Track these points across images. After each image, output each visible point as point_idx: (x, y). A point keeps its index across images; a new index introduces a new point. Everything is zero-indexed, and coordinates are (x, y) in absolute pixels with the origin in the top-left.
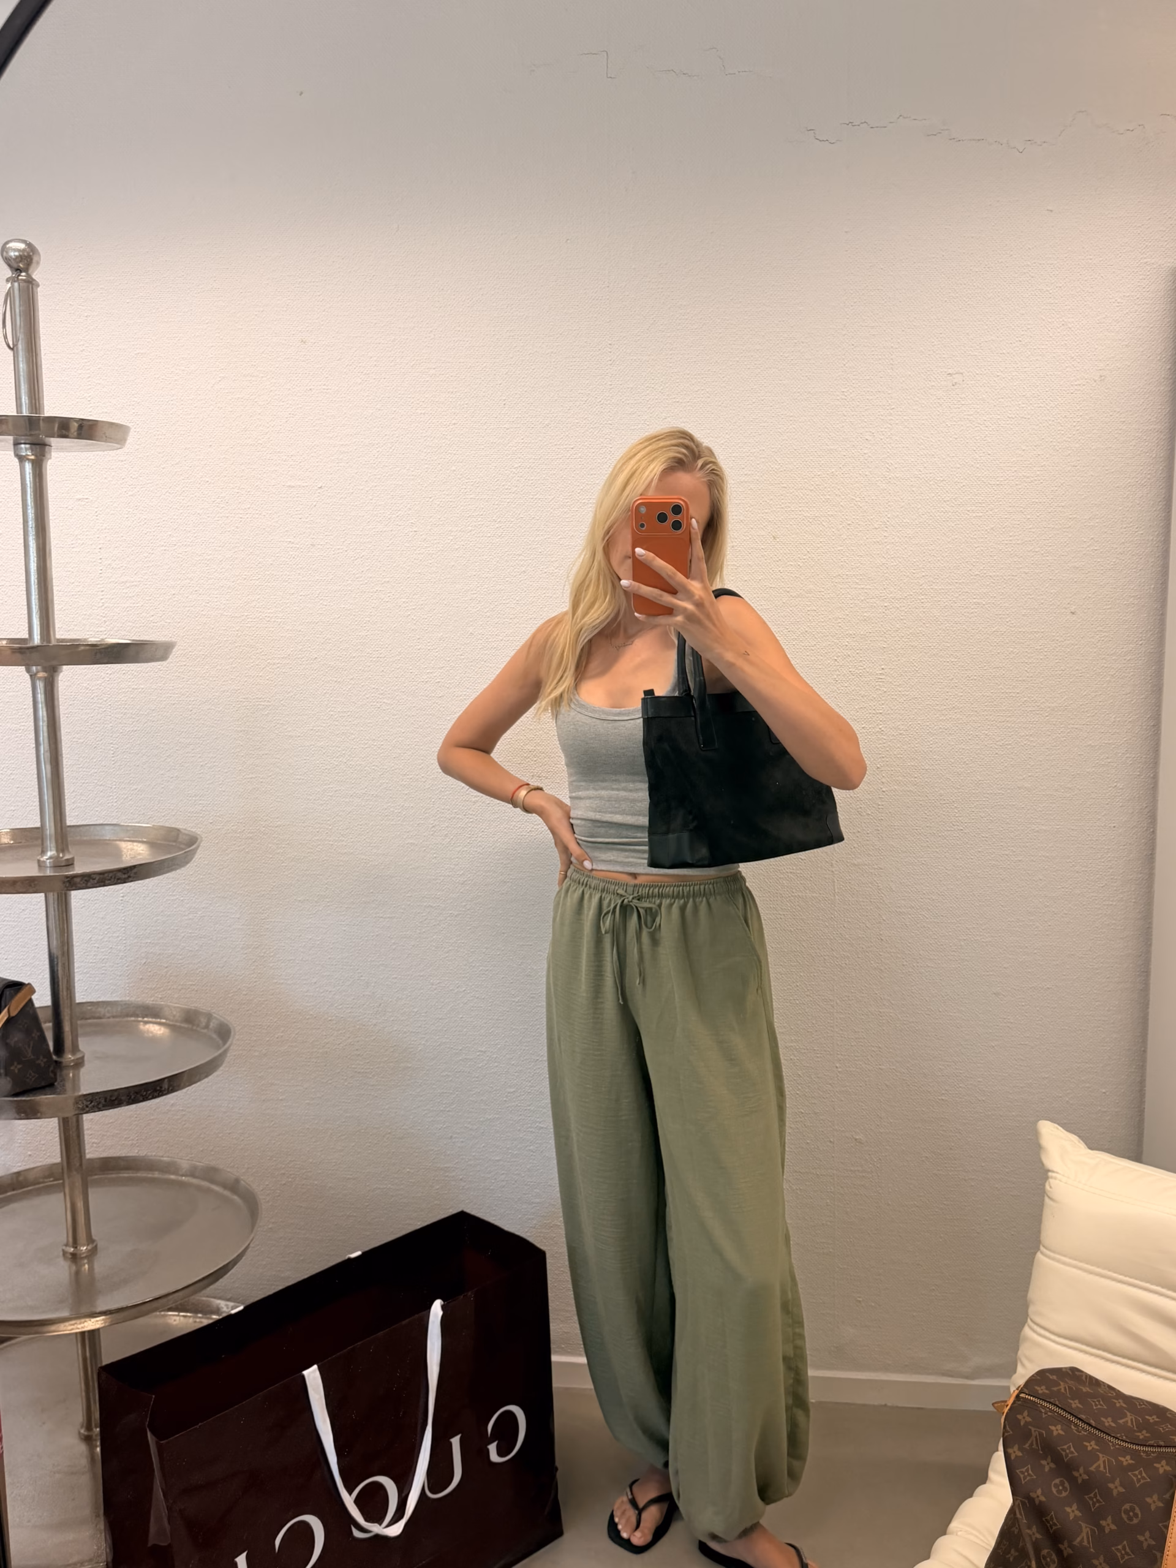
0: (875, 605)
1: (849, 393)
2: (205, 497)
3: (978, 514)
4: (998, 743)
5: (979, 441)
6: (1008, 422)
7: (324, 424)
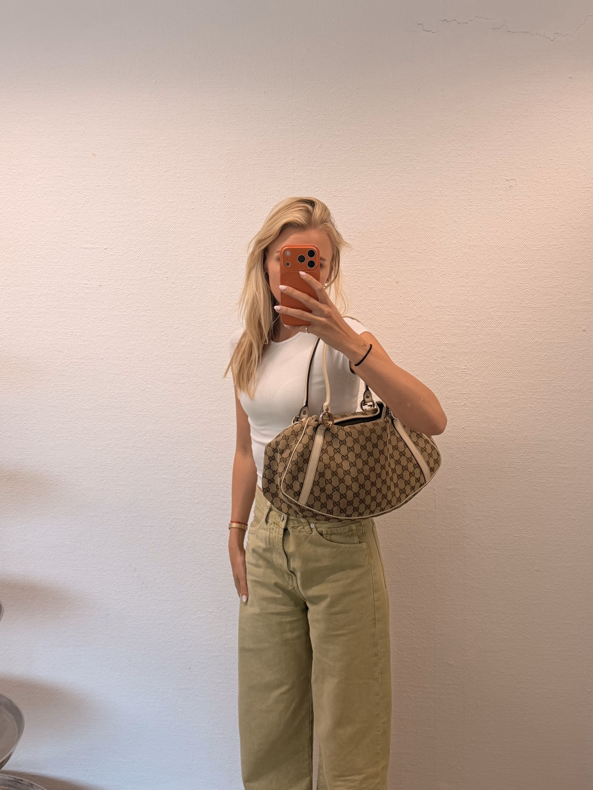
0: (461, 325)
1: (444, 192)
2: (29, 254)
3: (525, 269)
4: (538, 412)
5: (526, 222)
6: (544, 211)
7: (108, 208)
